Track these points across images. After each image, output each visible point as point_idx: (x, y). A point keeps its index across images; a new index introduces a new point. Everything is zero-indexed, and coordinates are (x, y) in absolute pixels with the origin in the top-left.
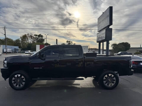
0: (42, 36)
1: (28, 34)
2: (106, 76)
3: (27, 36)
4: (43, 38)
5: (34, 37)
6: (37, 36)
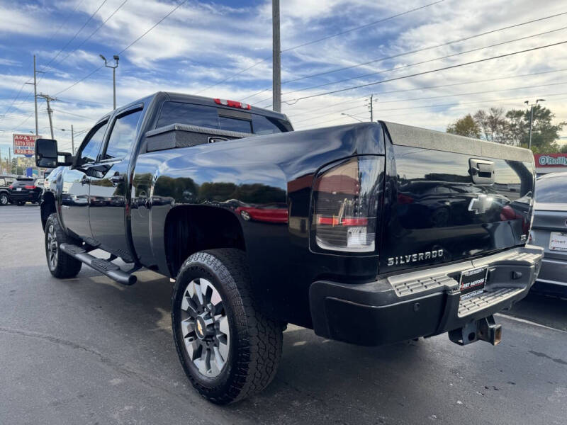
0: (546, 115)
1: (480, 114)
3: (475, 120)
4: (554, 122)
5: (508, 120)
6: (522, 118)
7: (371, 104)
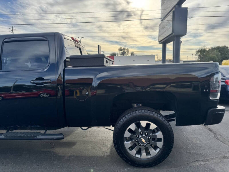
2: (133, 127)
7: (13, 31)
